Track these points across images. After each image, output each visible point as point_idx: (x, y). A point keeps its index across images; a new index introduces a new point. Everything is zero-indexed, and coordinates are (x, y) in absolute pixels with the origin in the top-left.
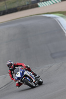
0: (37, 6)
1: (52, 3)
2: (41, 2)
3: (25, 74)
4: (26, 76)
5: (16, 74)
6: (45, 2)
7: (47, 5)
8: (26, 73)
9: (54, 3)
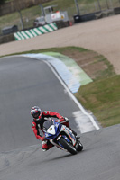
0: (14, 39)
1: (40, 33)
2: (20, 31)
3: (62, 130)
4: (63, 133)
5: (46, 129)
6: (27, 32)
7: (31, 36)
8: (64, 128)
9: (43, 33)
